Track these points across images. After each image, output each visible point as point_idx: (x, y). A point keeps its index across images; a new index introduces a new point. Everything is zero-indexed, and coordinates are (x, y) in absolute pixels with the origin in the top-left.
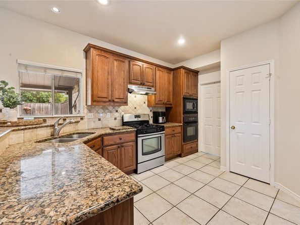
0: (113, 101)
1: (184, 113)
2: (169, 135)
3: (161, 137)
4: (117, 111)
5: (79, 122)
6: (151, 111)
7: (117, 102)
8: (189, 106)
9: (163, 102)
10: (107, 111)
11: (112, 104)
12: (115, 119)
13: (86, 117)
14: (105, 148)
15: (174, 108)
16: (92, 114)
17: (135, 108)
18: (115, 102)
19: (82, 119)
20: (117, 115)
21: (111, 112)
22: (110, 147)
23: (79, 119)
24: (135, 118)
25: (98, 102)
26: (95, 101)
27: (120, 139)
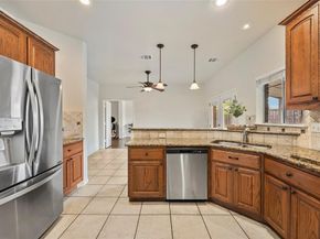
13: (309, 129)
14: (266, 175)
19: (303, 131)
23: (299, 131)
25: (294, 104)
26: (289, 104)
27: (290, 175)
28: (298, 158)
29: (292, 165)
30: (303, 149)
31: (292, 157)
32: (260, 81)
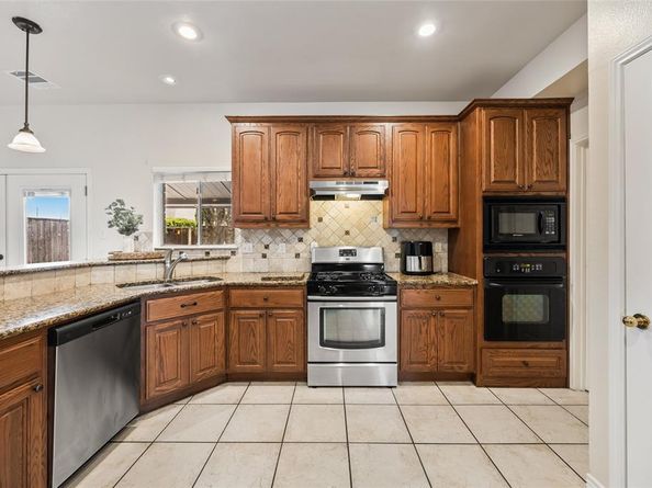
0: (274, 219)
1: (486, 249)
2: (419, 308)
3: (383, 309)
4: (301, 240)
5: (227, 258)
6: (395, 239)
7: (284, 222)
8: (521, 224)
9: (420, 214)
10: (279, 239)
11: (273, 225)
12: (297, 256)
13: (240, 250)
14: (233, 312)
15: (462, 232)
16: (251, 245)
17: (347, 233)
18: (279, 221)
19: (233, 253)
20: (300, 247)
21: (287, 241)
22: (242, 312)
23: (228, 254)
24: (342, 255)
25: (243, 221)
26: (237, 221)
27: (266, 300)
28: (269, 279)
29: (266, 287)
30: (236, 274)
31: (263, 279)
32: (162, 176)
